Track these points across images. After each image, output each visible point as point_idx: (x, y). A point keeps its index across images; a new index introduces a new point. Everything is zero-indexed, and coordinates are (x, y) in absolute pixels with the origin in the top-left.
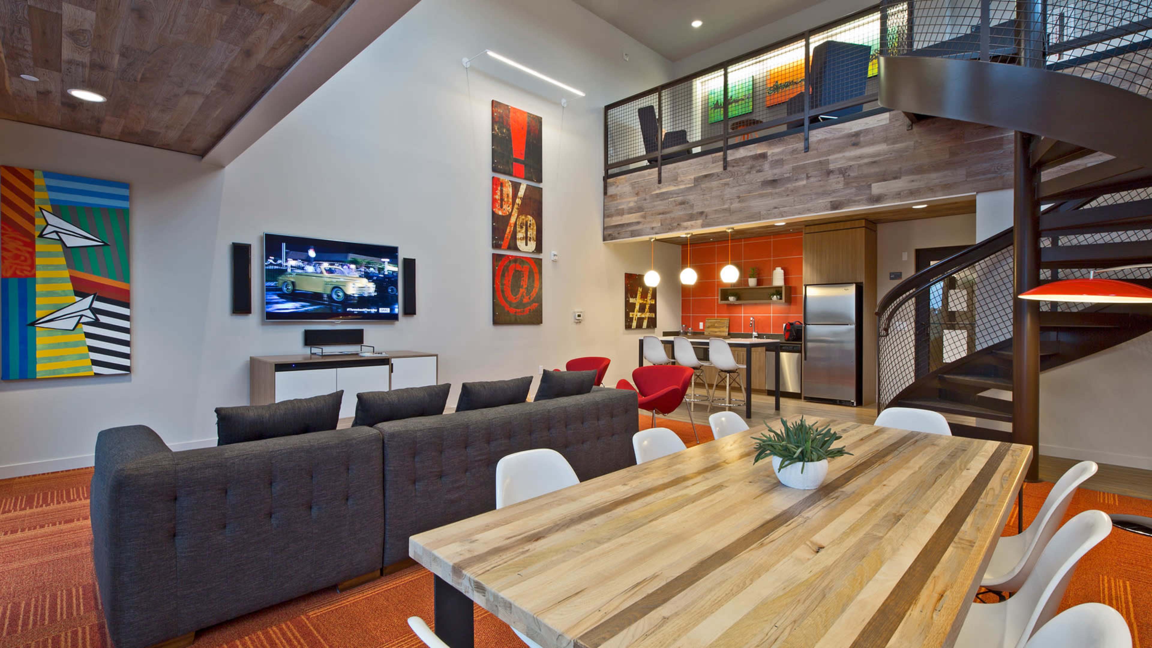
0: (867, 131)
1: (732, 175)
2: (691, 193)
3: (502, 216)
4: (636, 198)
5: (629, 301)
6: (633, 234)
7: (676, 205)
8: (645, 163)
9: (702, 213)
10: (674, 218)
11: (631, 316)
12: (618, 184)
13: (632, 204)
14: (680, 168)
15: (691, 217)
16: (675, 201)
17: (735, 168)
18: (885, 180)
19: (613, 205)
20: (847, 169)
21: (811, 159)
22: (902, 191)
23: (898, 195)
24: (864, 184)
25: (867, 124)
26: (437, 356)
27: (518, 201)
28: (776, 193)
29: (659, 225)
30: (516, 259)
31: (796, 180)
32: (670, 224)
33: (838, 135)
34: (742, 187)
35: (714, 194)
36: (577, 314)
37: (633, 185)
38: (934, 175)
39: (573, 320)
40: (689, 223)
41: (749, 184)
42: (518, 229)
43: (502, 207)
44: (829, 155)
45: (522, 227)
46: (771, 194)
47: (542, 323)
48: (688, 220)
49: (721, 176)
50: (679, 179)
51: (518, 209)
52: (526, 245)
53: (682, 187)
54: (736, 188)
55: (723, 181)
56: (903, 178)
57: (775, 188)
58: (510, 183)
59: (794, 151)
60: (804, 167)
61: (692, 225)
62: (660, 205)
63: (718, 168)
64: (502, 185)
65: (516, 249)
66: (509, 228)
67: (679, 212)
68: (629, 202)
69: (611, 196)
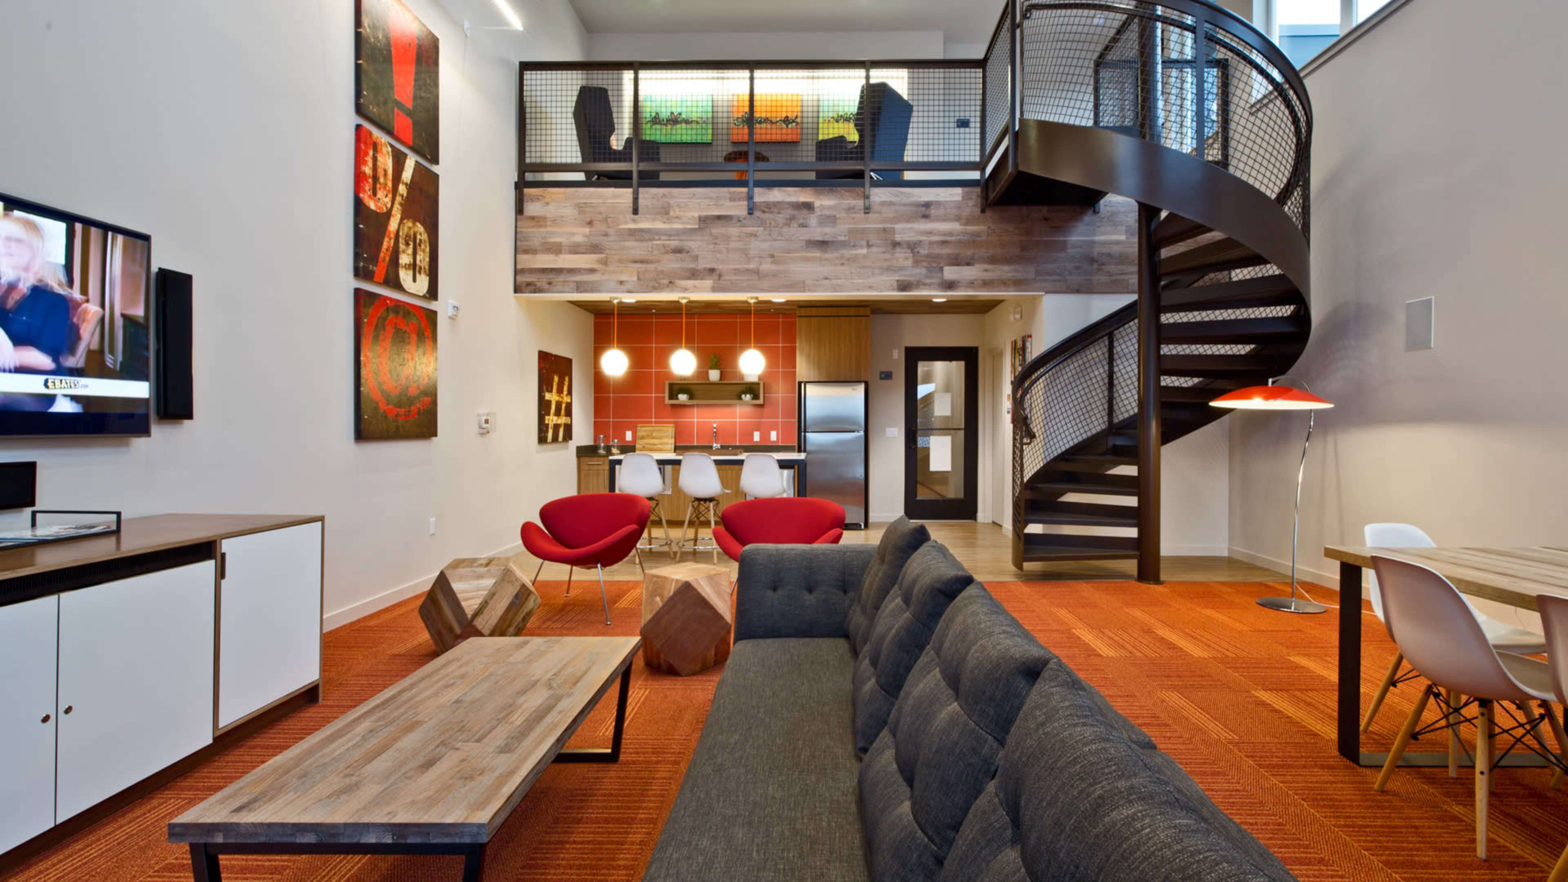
0: (938, 204)
1: (762, 223)
2: (693, 238)
3: (375, 212)
4: (587, 230)
5: (544, 397)
6: (580, 287)
7: (667, 252)
8: (580, 176)
9: (712, 270)
10: (662, 272)
11: (547, 422)
12: (547, 200)
13: (579, 239)
14: (672, 197)
15: (694, 274)
16: (664, 246)
17: (767, 215)
18: (958, 265)
19: (535, 235)
20: (916, 244)
21: (873, 223)
22: (976, 280)
23: (971, 284)
24: (934, 265)
25: (938, 195)
26: (321, 519)
27: (402, 189)
28: (827, 259)
29: (635, 278)
30: (398, 304)
31: (854, 246)
32: (655, 280)
33: (906, 200)
34: (777, 242)
35: (732, 245)
36: (484, 418)
37: (581, 208)
38: (1006, 268)
39: (476, 430)
40: (690, 283)
41: (787, 240)
42: (402, 246)
43: (375, 194)
44: (895, 223)
45: (407, 244)
46: (821, 259)
47: (435, 434)
48: (689, 278)
49: (745, 222)
50: (672, 213)
51: (401, 204)
52: (414, 280)
53: (677, 226)
54: (768, 244)
55: (750, 230)
56: (977, 266)
57: (826, 251)
58: (390, 149)
59: (850, 209)
60: (864, 231)
61: (695, 287)
62: (637, 249)
63: (739, 209)
64: (375, 147)
65: (398, 286)
66: (386, 239)
67: (672, 264)
68: (574, 234)
69: (533, 218)
